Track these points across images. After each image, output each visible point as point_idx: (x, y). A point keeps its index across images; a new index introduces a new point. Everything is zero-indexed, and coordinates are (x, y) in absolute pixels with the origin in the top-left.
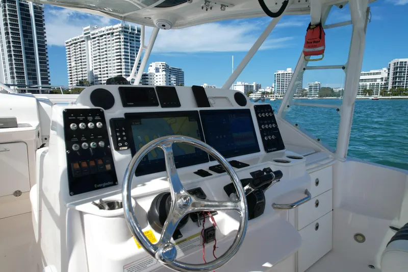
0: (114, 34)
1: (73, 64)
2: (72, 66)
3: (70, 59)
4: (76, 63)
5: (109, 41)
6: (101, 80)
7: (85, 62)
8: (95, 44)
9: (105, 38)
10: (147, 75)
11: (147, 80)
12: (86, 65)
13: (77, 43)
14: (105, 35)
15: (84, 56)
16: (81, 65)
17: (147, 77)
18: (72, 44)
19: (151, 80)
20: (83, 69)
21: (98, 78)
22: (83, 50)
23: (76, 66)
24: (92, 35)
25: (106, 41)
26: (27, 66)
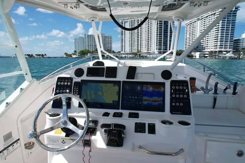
0: (216, 14)
1: (188, 36)
2: (187, 37)
3: (186, 33)
4: (189, 36)
5: (212, 19)
6: (203, 45)
7: (195, 34)
8: (202, 23)
9: (209, 18)
10: (240, 40)
11: (239, 43)
12: (195, 36)
13: (191, 23)
14: (209, 16)
15: (194, 31)
16: (192, 36)
17: (239, 41)
18: (189, 25)
19: (243, 43)
20: (193, 39)
21: (202, 43)
22: (194, 27)
23: (190, 37)
24: (201, 17)
25: (209, 20)
26: (164, 39)
